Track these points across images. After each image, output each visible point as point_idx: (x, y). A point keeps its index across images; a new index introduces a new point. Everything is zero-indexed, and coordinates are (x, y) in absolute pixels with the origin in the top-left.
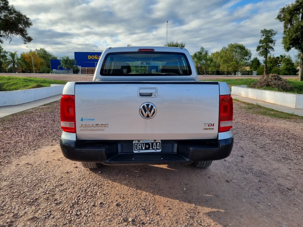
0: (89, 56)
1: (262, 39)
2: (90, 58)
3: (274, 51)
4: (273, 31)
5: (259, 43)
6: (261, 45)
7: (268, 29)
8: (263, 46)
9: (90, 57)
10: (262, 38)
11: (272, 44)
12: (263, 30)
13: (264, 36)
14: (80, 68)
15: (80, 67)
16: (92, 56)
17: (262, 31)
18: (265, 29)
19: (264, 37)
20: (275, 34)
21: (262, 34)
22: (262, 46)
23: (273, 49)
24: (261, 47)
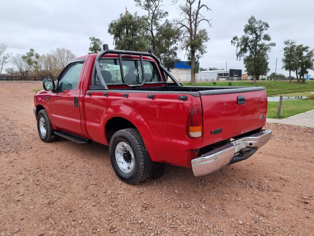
5: (89, 50)
6: (91, 52)
7: (96, 38)
10: (91, 45)
12: (92, 37)
21: (90, 42)
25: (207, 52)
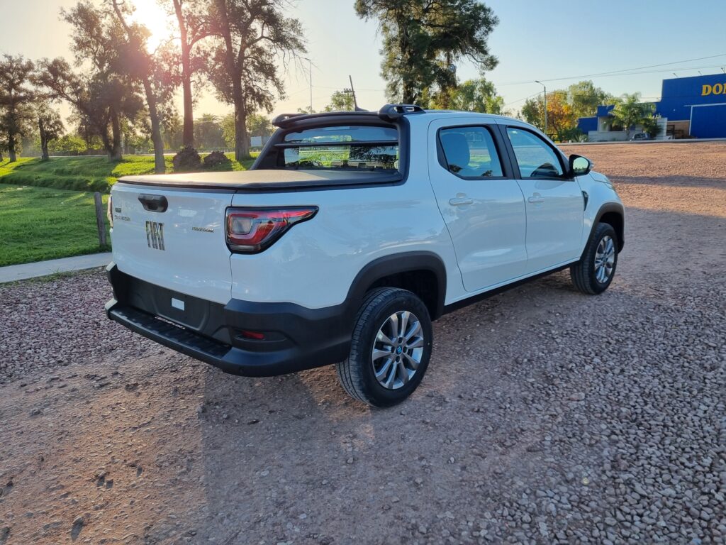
0: (704, 87)
2: (707, 92)
9: (707, 88)
14: (664, 122)
15: (666, 119)
16: (715, 87)
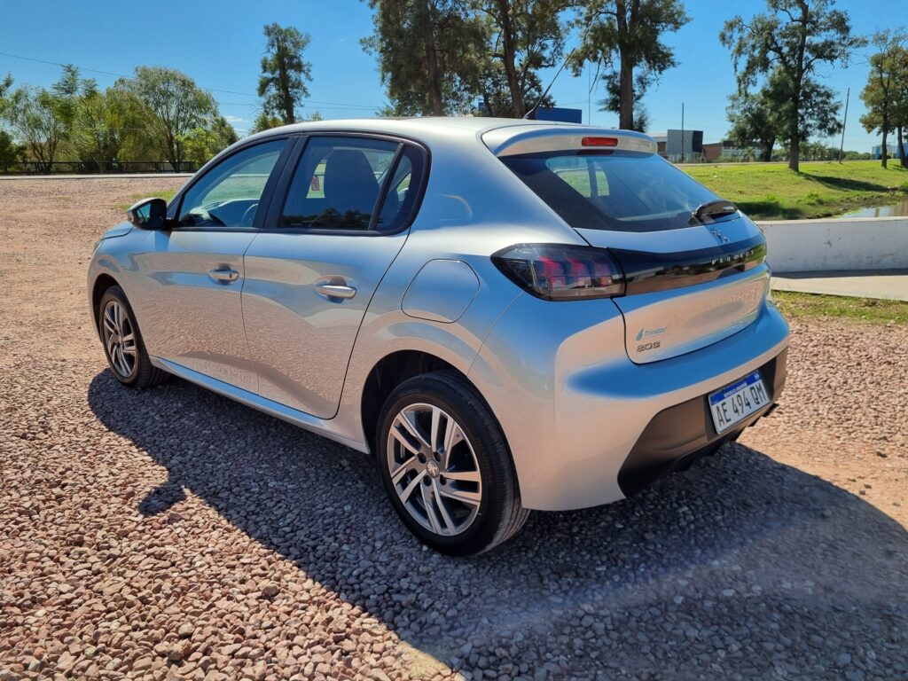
1: (270, 57)
3: (309, 95)
4: (298, 34)
5: (261, 70)
6: (268, 75)
7: (283, 27)
8: (273, 78)
10: (268, 51)
11: (303, 77)
12: (271, 26)
13: (273, 45)
17: (267, 28)
18: (276, 26)
19: (275, 51)
20: (305, 44)
21: (266, 39)
22: (272, 80)
23: (304, 90)
24: (272, 84)
25: (679, 63)
